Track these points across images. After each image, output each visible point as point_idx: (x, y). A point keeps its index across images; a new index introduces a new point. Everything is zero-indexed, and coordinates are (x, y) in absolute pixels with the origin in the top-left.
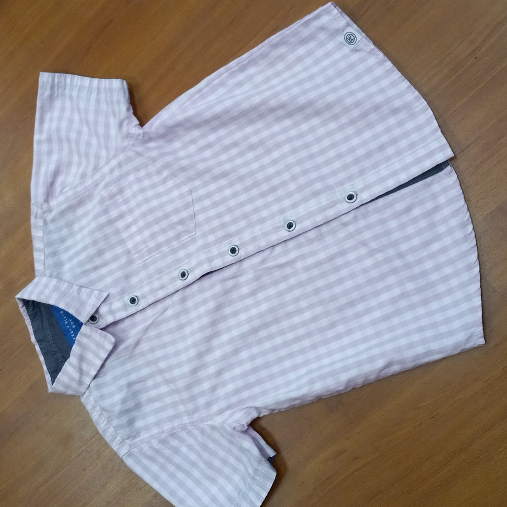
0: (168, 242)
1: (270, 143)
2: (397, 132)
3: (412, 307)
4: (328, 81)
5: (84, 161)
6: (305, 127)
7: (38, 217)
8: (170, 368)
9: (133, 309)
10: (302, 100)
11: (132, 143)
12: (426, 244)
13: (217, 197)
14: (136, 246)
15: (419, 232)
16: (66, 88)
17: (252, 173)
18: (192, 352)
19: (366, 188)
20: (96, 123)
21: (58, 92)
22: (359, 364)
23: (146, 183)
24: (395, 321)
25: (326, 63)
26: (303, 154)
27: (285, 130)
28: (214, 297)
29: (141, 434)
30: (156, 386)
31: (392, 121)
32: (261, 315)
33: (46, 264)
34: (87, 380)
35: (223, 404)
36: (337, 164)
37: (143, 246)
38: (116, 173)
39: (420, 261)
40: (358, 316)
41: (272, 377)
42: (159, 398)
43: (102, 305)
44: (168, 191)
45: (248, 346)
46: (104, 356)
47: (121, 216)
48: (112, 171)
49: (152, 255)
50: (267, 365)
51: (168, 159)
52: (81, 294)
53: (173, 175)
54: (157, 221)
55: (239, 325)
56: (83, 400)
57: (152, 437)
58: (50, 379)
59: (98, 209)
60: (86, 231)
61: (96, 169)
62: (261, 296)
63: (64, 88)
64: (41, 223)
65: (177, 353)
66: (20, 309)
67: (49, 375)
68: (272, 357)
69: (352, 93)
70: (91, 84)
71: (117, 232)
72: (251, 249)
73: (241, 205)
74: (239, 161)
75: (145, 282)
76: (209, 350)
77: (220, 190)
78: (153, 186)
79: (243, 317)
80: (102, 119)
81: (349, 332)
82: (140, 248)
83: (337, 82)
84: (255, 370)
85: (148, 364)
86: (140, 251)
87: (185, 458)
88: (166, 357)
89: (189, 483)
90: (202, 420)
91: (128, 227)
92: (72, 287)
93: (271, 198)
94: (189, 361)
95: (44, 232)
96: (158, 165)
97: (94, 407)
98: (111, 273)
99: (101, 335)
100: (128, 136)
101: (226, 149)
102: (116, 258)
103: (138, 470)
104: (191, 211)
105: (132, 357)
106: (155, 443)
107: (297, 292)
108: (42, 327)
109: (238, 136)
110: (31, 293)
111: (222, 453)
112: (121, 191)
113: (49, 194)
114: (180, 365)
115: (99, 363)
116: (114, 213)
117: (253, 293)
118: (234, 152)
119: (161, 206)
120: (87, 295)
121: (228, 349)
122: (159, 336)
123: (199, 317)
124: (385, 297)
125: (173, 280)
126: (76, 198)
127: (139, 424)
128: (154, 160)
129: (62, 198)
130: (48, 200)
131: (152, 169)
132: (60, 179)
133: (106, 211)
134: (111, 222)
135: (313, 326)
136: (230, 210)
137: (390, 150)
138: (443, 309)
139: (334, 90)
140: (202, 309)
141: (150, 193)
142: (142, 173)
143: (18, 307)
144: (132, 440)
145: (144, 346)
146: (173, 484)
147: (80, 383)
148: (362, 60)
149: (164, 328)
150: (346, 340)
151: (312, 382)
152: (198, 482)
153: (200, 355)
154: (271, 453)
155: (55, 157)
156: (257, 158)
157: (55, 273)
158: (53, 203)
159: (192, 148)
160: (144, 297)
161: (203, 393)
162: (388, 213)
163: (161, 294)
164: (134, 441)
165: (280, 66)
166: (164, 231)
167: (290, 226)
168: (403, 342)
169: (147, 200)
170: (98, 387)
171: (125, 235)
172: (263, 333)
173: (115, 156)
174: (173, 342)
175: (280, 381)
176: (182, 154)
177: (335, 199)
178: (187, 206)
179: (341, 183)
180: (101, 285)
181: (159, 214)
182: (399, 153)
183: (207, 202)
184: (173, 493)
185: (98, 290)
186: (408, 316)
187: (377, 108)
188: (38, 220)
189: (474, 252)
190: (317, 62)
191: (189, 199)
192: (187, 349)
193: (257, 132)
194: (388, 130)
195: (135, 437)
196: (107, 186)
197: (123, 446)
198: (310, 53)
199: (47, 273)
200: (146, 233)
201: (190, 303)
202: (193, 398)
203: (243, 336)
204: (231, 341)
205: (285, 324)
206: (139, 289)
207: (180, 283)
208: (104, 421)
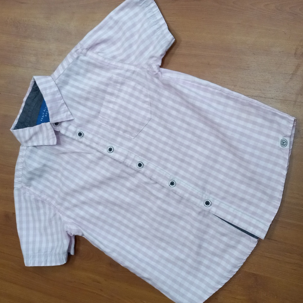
0: (119, 128)
1: (203, 142)
2: (255, 201)
3: (182, 268)
4: (255, 147)
5: (121, 51)
6: (224, 152)
7: (77, 52)
8: (67, 178)
9: (77, 137)
10: (234, 143)
11: (148, 70)
12: (214, 254)
13: (157, 136)
14: (105, 114)
15: (217, 247)
16: (147, 7)
17: (181, 144)
18: (82, 183)
19: (217, 207)
20: (143, 42)
21: (142, 5)
22: (138, 266)
23: (136, 93)
24: (170, 265)
25: (263, 138)
26: (210, 163)
27: (214, 144)
28: (113, 173)
29: (31, 187)
30: (55, 177)
31: (259, 194)
32: (123, 201)
33: (60, 77)
34: (30, 144)
35: (73, 215)
36: (218, 183)
37: (107, 118)
38: (128, 74)
39: (204, 257)
40: (158, 246)
41: (102, 228)
42: (52, 182)
43: (66, 122)
44: (141, 108)
45: (106, 207)
46: (46, 143)
47: (112, 94)
48: (128, 70)
49: (107, 125)
50: (104, 222)
51: (156, 96)
52: (62, 107)
53: (151, 104)
54: (124, 115)
55: (111, 194)
56: (21, 148)
57: (34, 194)
58: (16, 123)
59: (104, 80)
60: (91, 83)
61: (122, 61)
62: (132, 194)
63: (147, 6)
64: (75, 56)
65: (76, 176)
67: (17, 121)
68: (110, 221)
69: (257, 165)
70: (160, 20)
71: (103, 99)
72: (148, 172)
73: (163, 151)
74: (183, 132)
75: (93, 133)
76: (89, 190)
77: (162, 134)
78: (138, 98)
79: (116, 193)
80: (148, 42)
81: (149, 248)
83: (257, 153)
84: (98, 218)
85: (60, 165)
86: (104, 118)
87: (39, 215)
88: (70, 172)
89: (31, 225)
90: (59, 211)
91: (110, 102)
92: (61, 99)
93: (178, 162)
94: (77, 185)
95: (73, 62)
96: (149, 93)
97: (22, 157)
98: (83, 112)
99: (53, 135)
100: (150, 66)
101: (183, 121)
103: (16, 199)
104: (141, 128)
105: (57, 155)
106: (33, 197)
107: (146, 210)
108: (33, 99)
109: (194, 122)
110: (41, 83)
111: (54, 230)
112: (122, 84)
113: (92, 48)
114: (72, 181)
115: (41, 143)
116: (109, 90)
117: (130, 189)
118: (185, 126)
119: (132, 111)
120: (64, 110)
121: (97, 199)
122: (76, 160)
123: (99, 173)
124: (176, 253)
125: (104, 146)
126: (101, 63)
127: (34, 183)
128: (149, 89)
129: (95, 56)
130: (89, 49)
131: (145, 90)
132: (103, 46)
133: (107, 85)
134: (104, 91)
135: (138, 229)
136: (157, 147)
137: (244, 205)
138: (192, 283)
139: (252, 155)
140: (103, 172)
141: (133, 100)
142: (139, 87)
143: (31, 80)
144: (25, 186)
145: (66, 157)
146: (24, 219)
147: (26, 142)
148: (278, 156)
149: (81, 159)
150: (144, 249)
151: (114, 250)
152: (34, 228)
153: (83, 188)
154: (72, 253)
155: (111, 33)
156: (191, 140)
157: (60, 85)
158: (90, 53)
159: (170, 103)
160: (86, 138)
161: (70, 202)
162: (215, 226)
163: (94, 145)
164: (26, 187)
165: (244, 115)
166: (122, 122)
167: (172, 184)
168: (163, 278)
169: (129, 102)
170: (32, 151)
171: (105, 103)
172: (116, 208)
173: (136, 66)
174: (79, 169)
175: (103, 233)
176: (164, 100)
177: (201, 196)
178: (142, 124)
179: (211, 193)
180: (74, 112)
181: (128, 114)
182: (246, 209)
183: (152, 132)
184: (21, 222)
185: (71, 113)
186: (176, 269)
187: (259, 183)
188: (75, 53)
189: (227, 280)
190: (260, 133)
191: (146, 122)
192: (81, 179)
193: (203, 130)
194: (253, 196)
195: (27, 186)
196: (119, 74)
197: (19, 184)
198: (262, 126)
199: (57, 81)
200: (114, 115)
201: (102, 163)
202: (64, 199)
203: (108, 201)
204: (101, 197)
205: (129, 215)
206: (87, 132)
207: (106, 151)
208: (21, 166)
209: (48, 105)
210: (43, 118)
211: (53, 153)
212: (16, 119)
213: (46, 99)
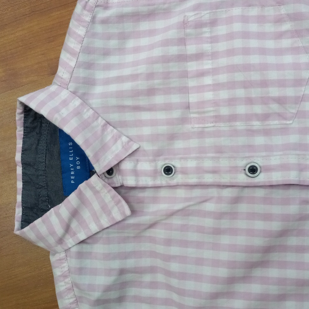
0: (249, 117)
7: (87, 8)
9: (164, 180)
14: (201, 104)
23: (254, 27)
28: (285, 218)
30: (153, 285)
33: (74, 75)
34: (70, 242)
37: (212, 109)
43: (127, 159)
44: (279, 52)
47: (199, 56)
49: (217, 124)
52: (106, 133)
54: (247, 85)
55: (299, 266)
56: (53, 259)
58: (21, 214)
59: (172, 34)
60: (143, 56)
64: (88, 19)
65: (200, 262)
66: (17, 115)
67: (21, 209)
71: (184, 75)
75: (193, 155)
78: (261, 36)
82: (206, 109)
85: (153, 254)
86: (204, 112)
91: (201, 74)
92: (97, 119)
94: (214, 280)
97: (65, 276)
98: (154, 123)
99: (113, 198)
102: (168, 107)
104: (299, 91)
105: (137, 238)
108: (36, 148)
110: (43, 104)
112: (213, 23)
114: (198, 278)
115: (94, 228)
116: (191, 49)
119: (264, 67)
120: (113, 137)
122: (184, 228)
125: (234, 170)
126: (149, 5)
131: (270, 12)
133: (182, 41)
134: (182, 58)
140: (259, 225)
141: (254, 43)
142: (254, 12)
143: (15, 112)
145: (159, 233)
147: (61, 241)
153: (231, 280)
157: (81, 91)
160: (185, 172)
163: (209, 179)
166: (249, 101)
169: (246, 51)
170: (80, 255)
171: (192, 83)
180: (133, 132)
181: (255, 76)
185: (128, 137)
188: (85, 12)
191: (305, 74)
199: (72, 86)
200: (224, 94)
201: (243, 208)
204: (281, 282)
206: (181, 159)
207: (243, 178)
208: (72, 298)
209: (79, 140)
210: (72, 175)
211: (128, 237)
212: (17, 205)
213: (67, 130)
